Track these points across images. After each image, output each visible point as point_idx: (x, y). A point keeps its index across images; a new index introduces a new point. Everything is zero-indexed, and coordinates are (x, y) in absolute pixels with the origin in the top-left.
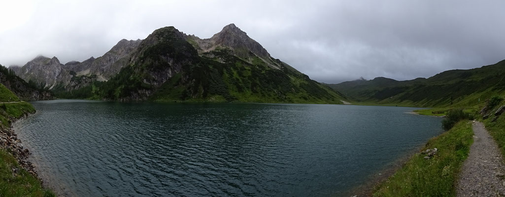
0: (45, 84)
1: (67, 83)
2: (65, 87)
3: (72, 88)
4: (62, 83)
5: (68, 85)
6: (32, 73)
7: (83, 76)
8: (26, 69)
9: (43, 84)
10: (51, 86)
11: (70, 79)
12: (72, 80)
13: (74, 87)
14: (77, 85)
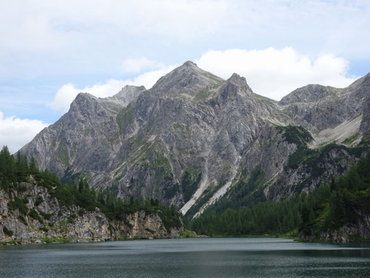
0: (200, 178)
1: (276, 174)
2: (266, 192)
3: (291, 194)
4: (257, 174)
5: (279, 182)
6: (153, 138)
7: (332, 147)
8: (131, 121)
9: (193, 178)
10: (221, 184)
11: (285, 160)
12: (292, 164)
13: (298, 188)
14: (308, 182)
